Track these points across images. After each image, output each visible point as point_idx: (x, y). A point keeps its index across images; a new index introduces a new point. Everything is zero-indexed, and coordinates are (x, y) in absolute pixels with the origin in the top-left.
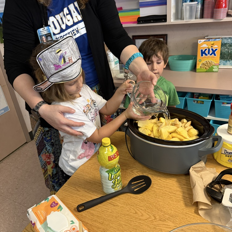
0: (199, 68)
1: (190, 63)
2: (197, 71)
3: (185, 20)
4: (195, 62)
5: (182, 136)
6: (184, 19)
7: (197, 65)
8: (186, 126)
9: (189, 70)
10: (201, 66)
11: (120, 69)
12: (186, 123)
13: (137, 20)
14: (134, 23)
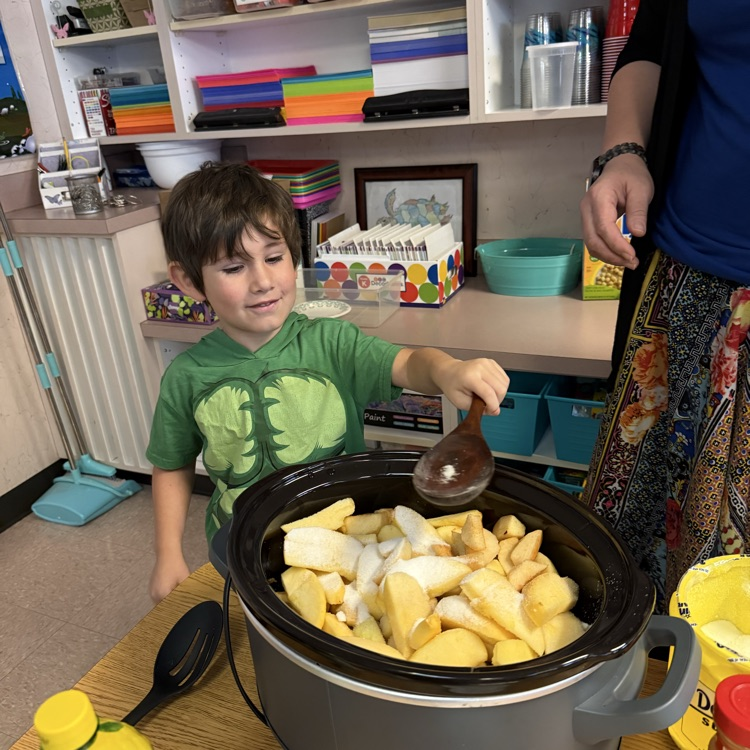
0: (593, 283)
1: (559, 264)
2: (585, 294)
3: (535, 109)
4: (579, 260)
5: (492, 620)
6: (531, 107)
7: (585, 274)
8: (514, 556)
9: (556, 292)
10: (598, 275)
11: (306, 286)
12: (520, 539)
13: (363, 109)
14: (352, 118)
